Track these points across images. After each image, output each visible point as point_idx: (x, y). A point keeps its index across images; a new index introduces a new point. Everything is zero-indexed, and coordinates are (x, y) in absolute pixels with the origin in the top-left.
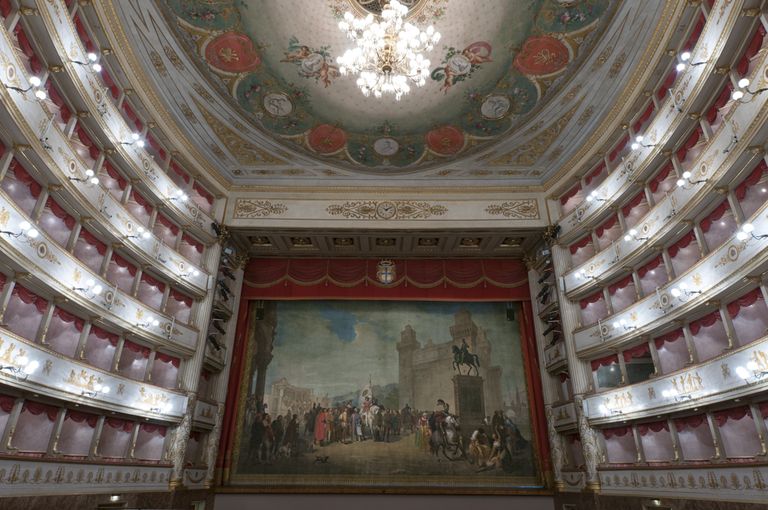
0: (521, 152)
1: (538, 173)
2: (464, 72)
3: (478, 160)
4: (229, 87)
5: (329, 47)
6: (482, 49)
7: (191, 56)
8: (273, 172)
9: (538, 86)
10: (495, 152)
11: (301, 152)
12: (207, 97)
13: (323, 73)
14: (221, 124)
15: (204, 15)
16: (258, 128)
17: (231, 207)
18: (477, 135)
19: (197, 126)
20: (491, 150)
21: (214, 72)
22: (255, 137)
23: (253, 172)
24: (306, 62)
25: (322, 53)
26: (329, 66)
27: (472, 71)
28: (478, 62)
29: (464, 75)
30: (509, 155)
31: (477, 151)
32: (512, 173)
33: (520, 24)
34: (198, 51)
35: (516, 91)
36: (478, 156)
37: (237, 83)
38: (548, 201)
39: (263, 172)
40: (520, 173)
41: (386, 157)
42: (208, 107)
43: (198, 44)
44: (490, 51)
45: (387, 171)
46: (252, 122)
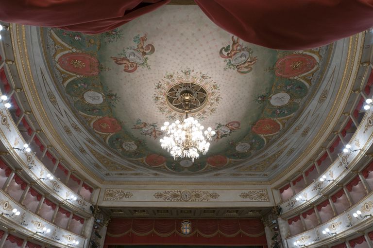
0: (257, 166)
1: (266, 175)
2: (226, 133)
3: (234, 169)
4: (105, 139)
5: (157, 123)
6: (236, 124)
7: (85, 127)
8: (126, 174)
9: (264, 139)
10: (244, 166)
11: (141, 166)
12: (93, 143)
13: (154, 133)
14: (99, 154)
15: (93, 110)
16: (119, 156)
17: (102, 194)
18: (234, 158)
19: (87, 155)
20: (241, 165)
21: (97, 133)
22: (117, 159)
23: (116, 174)
24: (145, 129)
25: (153, 125)
26: (156, 131)
27: (230, 133)
28: (233, 129)
29: (227, 135)
30: (251, 167)
31: (234, 165)
32: (253, 175)
33: (254, 115)
34: (89, 125)
35: (253, 141)
36: (235, 167)
37: (109, 137)
38: (273, 190)
39: (121, 174)
40: (257, 175)
41: (186, 168)
42: (93, 147)
43: (89, 122)
44: (239, 125)
45: (187, 174)
46: (116, 153)
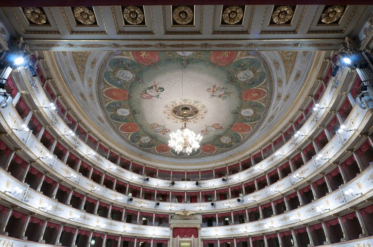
2: (149, 90)
13: (215, 90)
24: (221, 93)
